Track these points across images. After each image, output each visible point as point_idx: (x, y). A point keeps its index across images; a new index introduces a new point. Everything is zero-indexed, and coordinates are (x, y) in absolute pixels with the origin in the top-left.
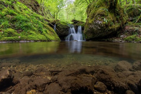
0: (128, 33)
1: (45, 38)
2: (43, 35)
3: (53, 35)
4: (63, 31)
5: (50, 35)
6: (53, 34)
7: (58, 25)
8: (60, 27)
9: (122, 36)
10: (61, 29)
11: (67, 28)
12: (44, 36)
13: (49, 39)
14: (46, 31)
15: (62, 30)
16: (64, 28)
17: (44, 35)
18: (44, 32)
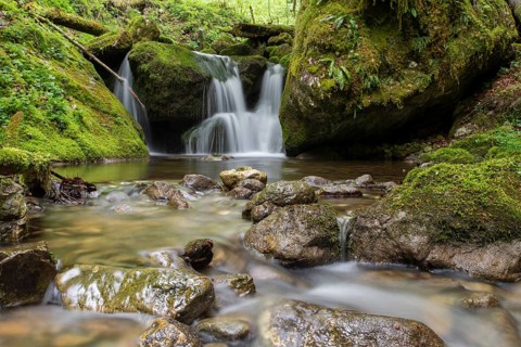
0: (491, 113)
1: (78, 148)
2: (69, 140)
3: (110, 130)
4: (170, 99)
5: (97, 133)
6: (111, 124)
7: (145, 67)
8: (153, 80)
9: (463, 130)
10: (157, 88)
11: (191, 85)
12: (74, 142)
13: (91, 151)
14: (80, 119)
15: (166, 95)
16: (173, 85)
17: (73, 138)
18: (74, 126)
